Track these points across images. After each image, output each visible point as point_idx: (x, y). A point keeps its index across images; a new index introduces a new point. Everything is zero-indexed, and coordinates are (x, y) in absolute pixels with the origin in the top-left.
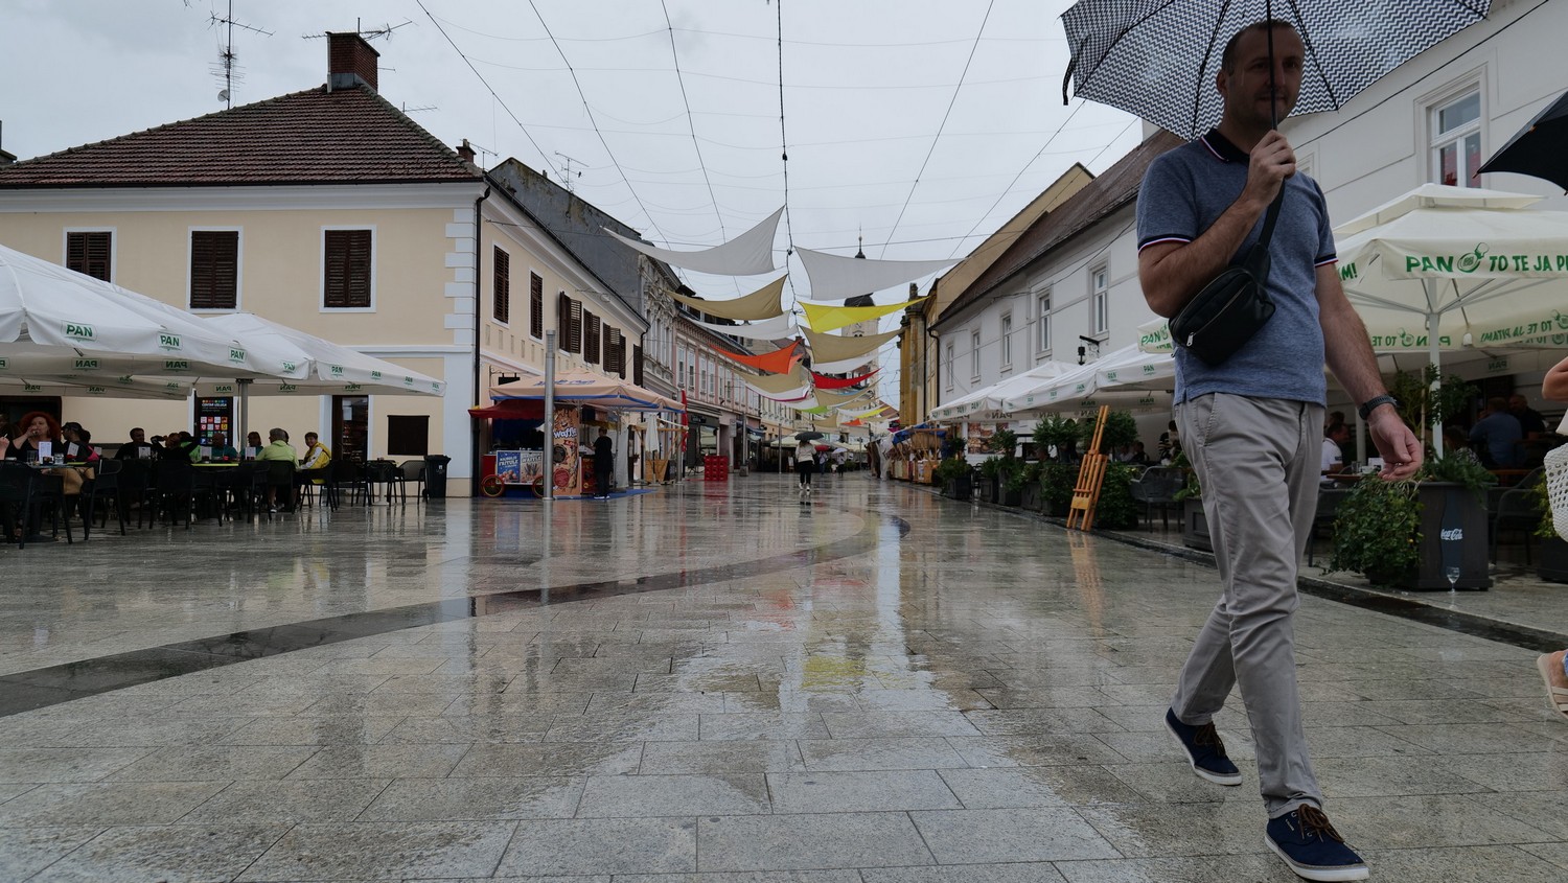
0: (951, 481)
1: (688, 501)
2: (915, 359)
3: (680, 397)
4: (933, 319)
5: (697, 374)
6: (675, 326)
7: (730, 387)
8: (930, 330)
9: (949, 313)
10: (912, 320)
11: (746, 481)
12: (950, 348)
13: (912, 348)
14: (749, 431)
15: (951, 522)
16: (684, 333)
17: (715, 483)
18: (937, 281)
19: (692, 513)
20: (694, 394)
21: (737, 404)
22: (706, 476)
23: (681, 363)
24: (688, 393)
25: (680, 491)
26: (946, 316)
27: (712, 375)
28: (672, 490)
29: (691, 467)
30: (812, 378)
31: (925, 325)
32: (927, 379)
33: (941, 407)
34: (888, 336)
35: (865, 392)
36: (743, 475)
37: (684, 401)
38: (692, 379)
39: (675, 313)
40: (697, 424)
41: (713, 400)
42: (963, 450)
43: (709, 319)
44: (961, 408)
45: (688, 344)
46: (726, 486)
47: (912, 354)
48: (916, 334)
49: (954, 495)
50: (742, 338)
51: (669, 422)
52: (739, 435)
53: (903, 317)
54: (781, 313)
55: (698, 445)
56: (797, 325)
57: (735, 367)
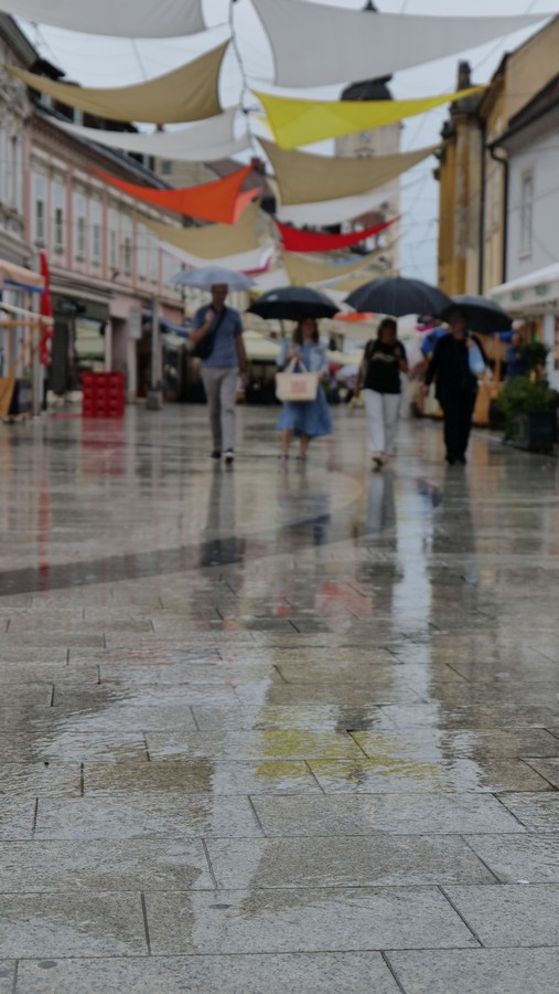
0: (520, 419)
1: (50, 450)
2: (465, 201)
3: (36, 263)
4: (498, 126)
5: (70, 223)
6: (27, 135)
7: (129, 249)
8: (492, 147)
9: (524, 119)
10: (461, 129)
11: (156, 419)
12: (528, 180)
13: (459, 180)
14: (164, 329)
15: (517, 489)
16: (44, 148)
17: (101, 421)
18: (506, 57)
19: (62, 470)
20: (63, 260)
21: (142, 279)
22: (85, 408)
23: (40, 205)
24: (53, 259)
25: (38, 434)
26: (519, 122)
27: (96, 227)
28: (21, 431)
29: (60, 393)
30: (277, 232)
31: (484, 136)
32: (487, 236)
33: (510, 285)
34: (417, 157)
35: (374, 260)
36: (152, 407)
37: (45, 271)
38: (59, 233)
39: (27, 109)
40: (69, 314)
41: (98, 272)
42: (544, 363)
43: (91, 121)
44: (541, 288)
45: (52, 169)
46: (121, 427)
47: (459, 191)
48: (466, 155)
49: (526, 444)
50: (152, 160)
51: (18, 310)
52: (147, 336)
53: (446, 124)
54: (216, 110)
55: (71, 354)
56: (249, 136)
57: (139, 212)
